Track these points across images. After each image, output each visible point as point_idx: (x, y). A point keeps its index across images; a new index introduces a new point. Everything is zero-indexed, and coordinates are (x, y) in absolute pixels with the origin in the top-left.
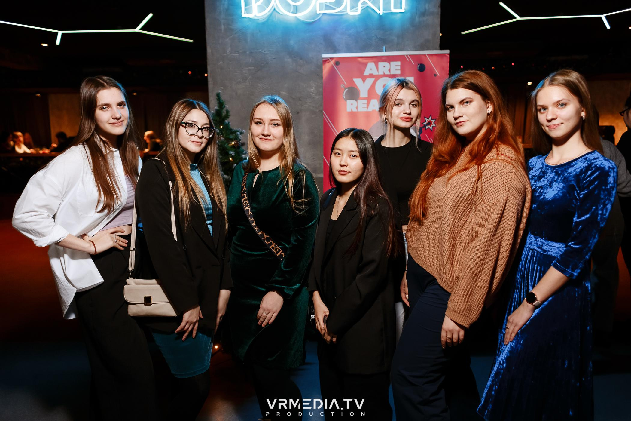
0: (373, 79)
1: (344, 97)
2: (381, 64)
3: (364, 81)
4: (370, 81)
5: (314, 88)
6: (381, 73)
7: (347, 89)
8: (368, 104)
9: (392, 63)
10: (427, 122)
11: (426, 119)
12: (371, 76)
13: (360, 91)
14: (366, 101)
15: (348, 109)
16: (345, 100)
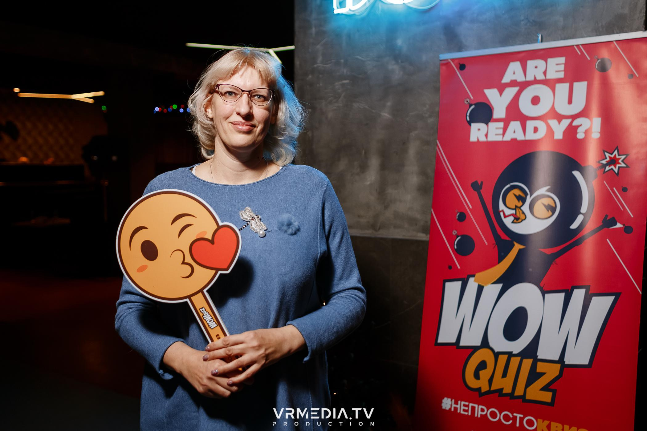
0: (515, 89)
1: (468, 119)
2: (531, 64)
3: (501, 92)
4: (510, 92)
5: (427, 106)
6: (530, 78)
7: (473, 107)
8: (505, 129)
9: (549, 60)
10: (608, 159)
11: (607, 155)
12: (513, 83)
13: (493, 108)
14: (501, 124)
15: (473, 139)
16: (470, 123)
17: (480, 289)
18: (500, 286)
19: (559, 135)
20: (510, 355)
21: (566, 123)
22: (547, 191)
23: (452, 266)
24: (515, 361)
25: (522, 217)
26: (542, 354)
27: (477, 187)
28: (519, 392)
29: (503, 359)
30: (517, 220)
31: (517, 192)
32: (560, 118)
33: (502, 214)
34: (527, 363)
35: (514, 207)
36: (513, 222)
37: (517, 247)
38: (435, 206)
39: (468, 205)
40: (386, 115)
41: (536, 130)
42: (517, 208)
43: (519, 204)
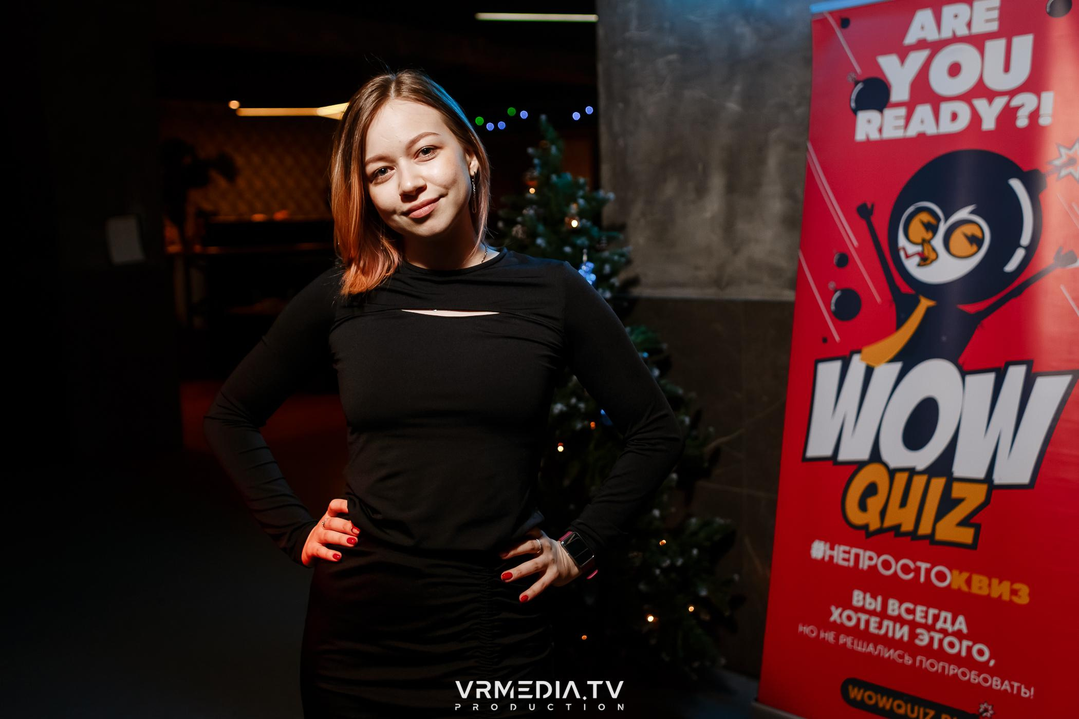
1: (853, 105)
2: (948, 11)
3: (903, 60)
4: (917, 59)
5: (794, 88)
6: (946, 33)
7: (860, 86)
8: (908, 118)
10: (1067, 158)
11: (1066, 151)
12: (921, 44)
13: (890, 86)
14: (902, 111)
15: (860, 136)
16: (855, 112)
17: (869, 371)
18: (898, 366)
19: (989, 124)
20: (912, 472)
21: (1000, 103)
22: (972, 212)
23: (826, 338)
24: (919, 482)
25: (933, 256)
26: (959, 470)
27: (864, 213)
28: (925, 528)
29: (901, 479)
30: (925, 261)
31: (925, 217)
32: (991, 95)
33: (902, 254)
34: (938, 484)
35: (920, 241)
36: (919, 265)
37: (925, 304)
38: (804, 246)
39: (852, 240)
40: (733, 106)
41: (954, 117)
42: (924, 242)
43: (928, 236)
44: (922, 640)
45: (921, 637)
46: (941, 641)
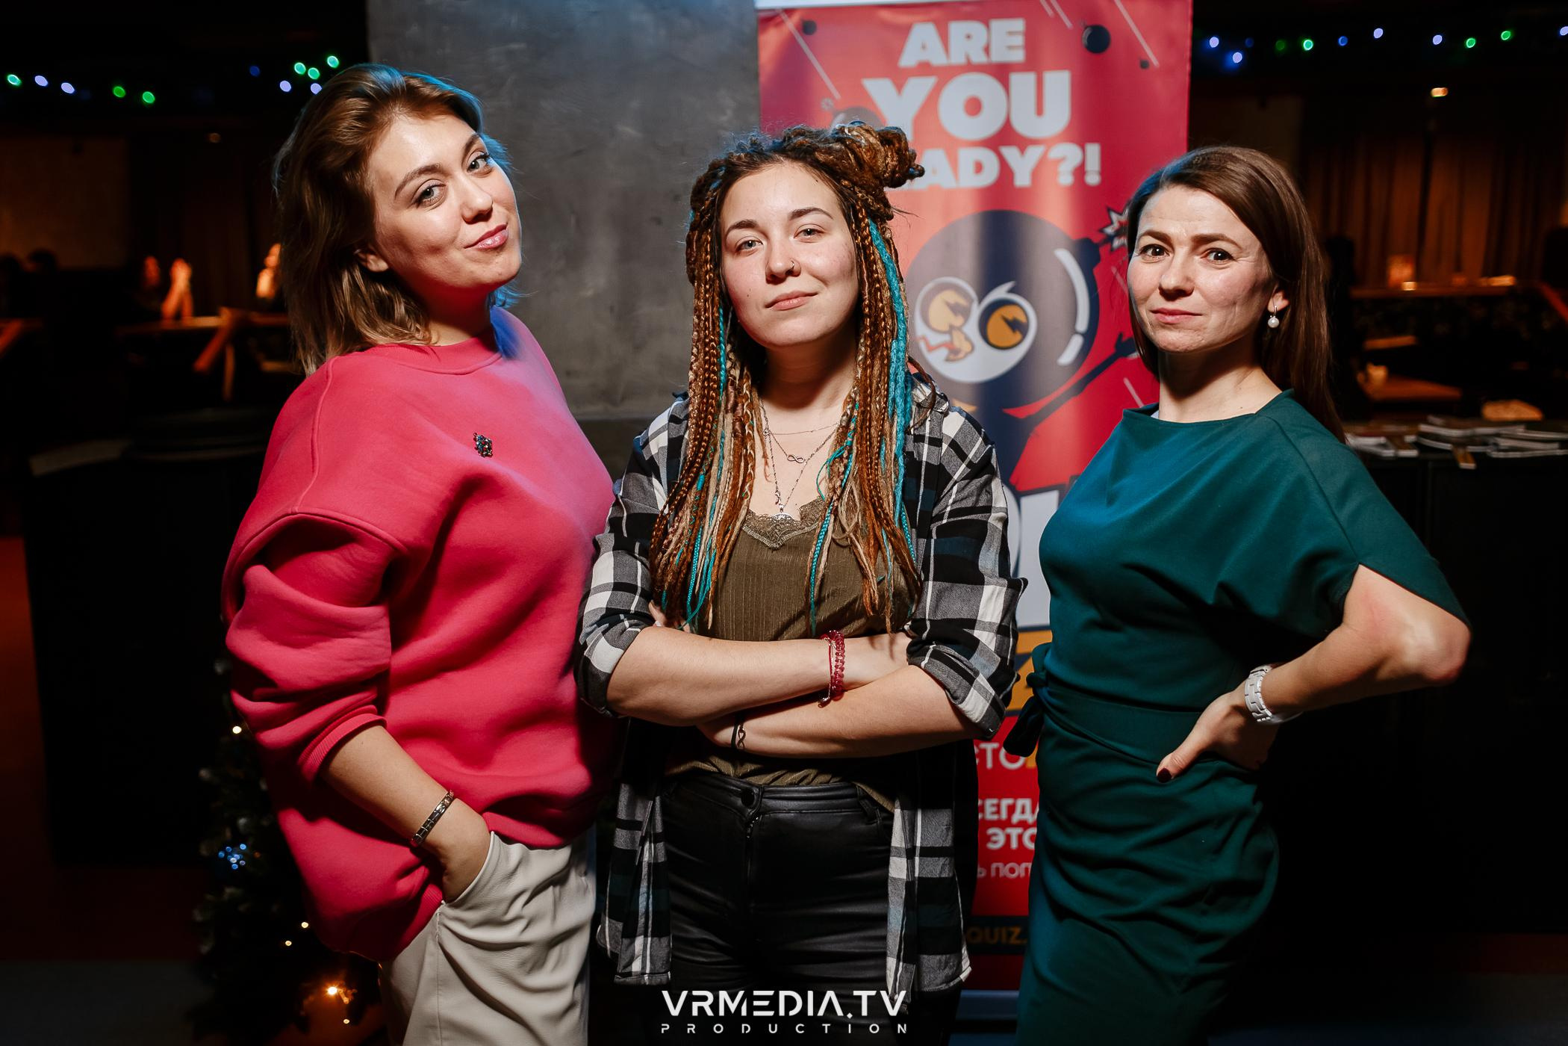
2: (956, 29)
3: (899, 88)
4: (919, 87)
6: (957, 58)
7: (842, 116)
9: (994, 23)
10: (1116, 225)
11: (1114, 216)
12: (924, 69)
19: (1023, 178)
21: (1033, 154)
22: (1011, 291)
25: (965, 348)
30: (954, 355)
31: (951, 297)
32: (1023, 143)
33: (922, 345)
35: (946, 328)
36: (948, 360)
40: (628, 131)
41: (978, 166)
42: (951, 329)
43: (958, 321)
44: (995, 842)
45: (994, 838)
46: (1020, 837)
